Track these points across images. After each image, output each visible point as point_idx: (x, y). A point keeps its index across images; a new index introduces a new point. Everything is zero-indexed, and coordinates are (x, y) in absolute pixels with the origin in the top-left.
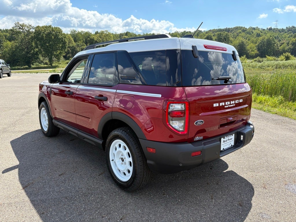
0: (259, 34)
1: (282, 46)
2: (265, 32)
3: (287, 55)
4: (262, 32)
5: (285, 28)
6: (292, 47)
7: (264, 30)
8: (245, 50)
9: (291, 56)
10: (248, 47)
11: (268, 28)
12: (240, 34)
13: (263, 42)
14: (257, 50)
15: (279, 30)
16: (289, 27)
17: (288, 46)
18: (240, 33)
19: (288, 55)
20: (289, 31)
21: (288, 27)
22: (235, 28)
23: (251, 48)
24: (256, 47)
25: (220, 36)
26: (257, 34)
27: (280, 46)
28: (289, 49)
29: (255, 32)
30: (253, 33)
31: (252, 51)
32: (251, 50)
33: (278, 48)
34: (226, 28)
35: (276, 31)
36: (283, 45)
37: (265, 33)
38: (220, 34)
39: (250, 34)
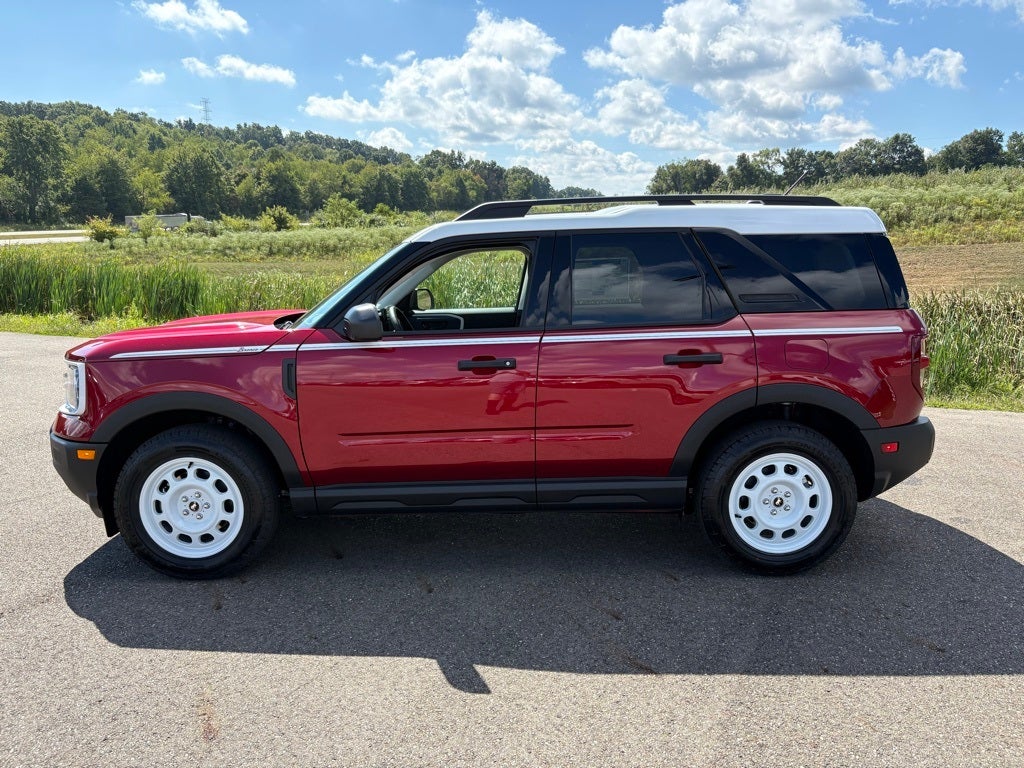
0: (160, 139)
1: (242, 185)
2: (175, 133)
3: (277, 214)
4: (165, 134)
5: (233, 127)
6: (271, 189)
7: (169, 126)
8: (128, 190)
9: (291, 217)
10: (137, 182)
11: (182, 122)
12: (88, 131)
13: (180, 166)
14: (168, 193)
15: (217, 133)
16: (245, 125)
17: (260, 184)
18: (88, 126)
19: (280, 214)
20: (246, 138)
21: (243, 125)
22: (63, 106)
23: (146, 186)
24: (163, 182)
25: (21, 131)
26: (153, 137)
27: (237, 183)
28: (262, 195)
29: (141, 129)
30: (135, 132)
31: (153, 195)
32: (147, 191)
33: (232, 191)
34: (29, 103)
35: (209, 134)
36: (244, 181)
37: (176, 137)
38: (20, 124)
39: (127, 136)
